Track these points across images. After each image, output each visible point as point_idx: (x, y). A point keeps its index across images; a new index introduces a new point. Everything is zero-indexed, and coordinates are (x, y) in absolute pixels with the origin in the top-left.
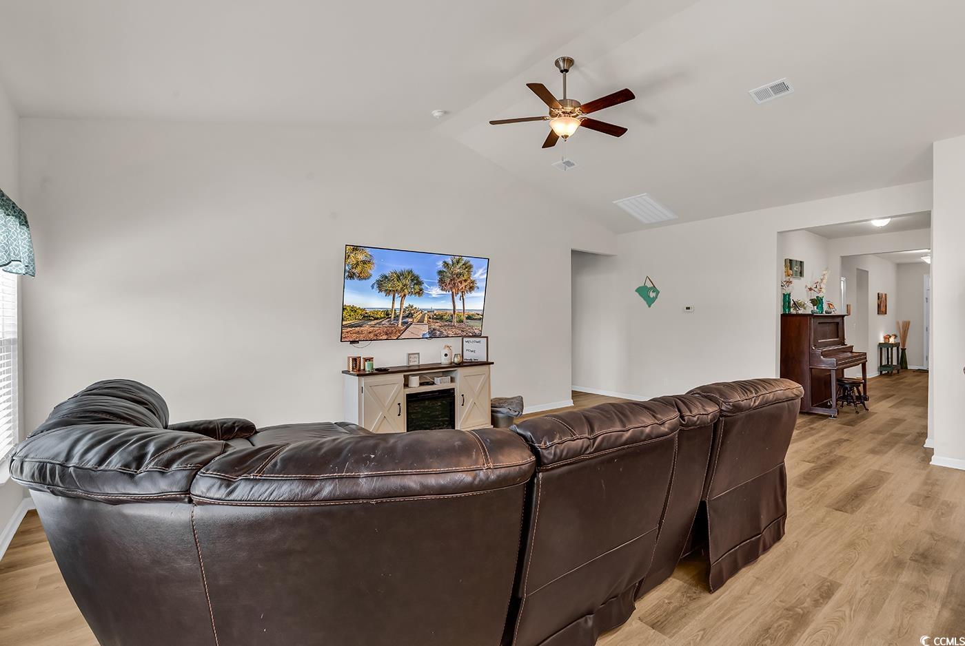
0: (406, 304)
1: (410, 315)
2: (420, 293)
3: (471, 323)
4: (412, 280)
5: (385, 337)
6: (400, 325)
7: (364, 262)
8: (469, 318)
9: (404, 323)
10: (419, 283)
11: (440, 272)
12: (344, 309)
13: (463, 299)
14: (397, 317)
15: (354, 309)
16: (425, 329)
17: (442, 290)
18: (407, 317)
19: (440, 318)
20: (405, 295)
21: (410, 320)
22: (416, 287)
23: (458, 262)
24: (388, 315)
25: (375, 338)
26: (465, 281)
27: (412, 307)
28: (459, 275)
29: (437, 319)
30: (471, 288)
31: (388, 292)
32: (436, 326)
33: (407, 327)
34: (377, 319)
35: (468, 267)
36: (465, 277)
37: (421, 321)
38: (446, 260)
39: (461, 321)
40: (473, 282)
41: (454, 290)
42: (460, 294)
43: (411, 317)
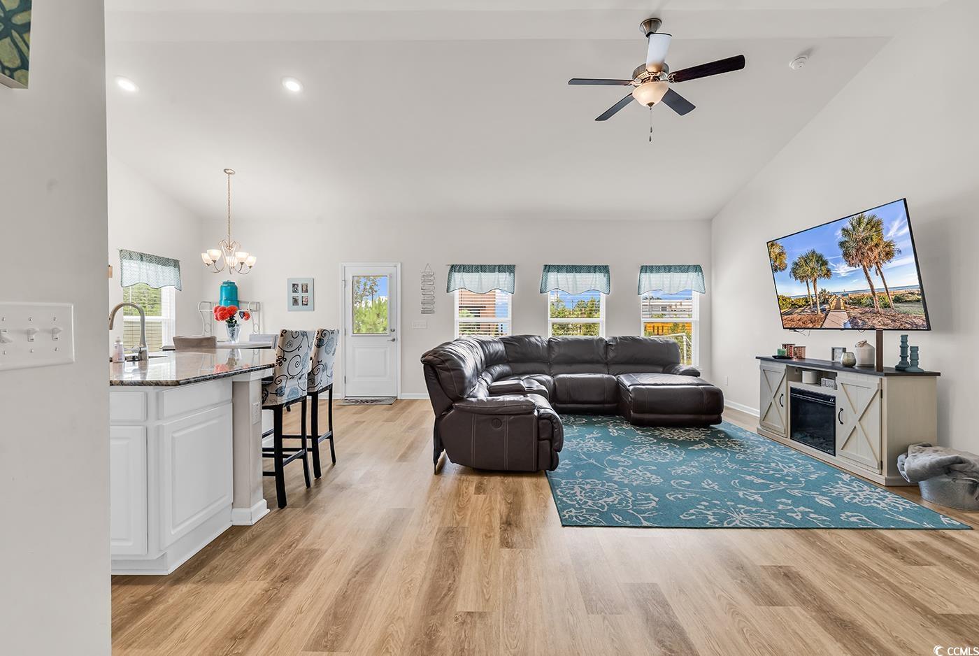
0: (819, 290)
1: (825, 301)
2: (828, 274)
3: (903, 307)
4: (817, 261)
5: (810, 325)
6: (819, 313)
7: (780, 254)
8: (898, 300)
9: (823, 310)
10: (825, 263)
11: (842, 244)
12: (778, 299)
13: (881, 273)
14: (815, 303)
15: (784, 299)
16: (842, 318)
17: (850, 265)
18: (824, 303)
19: (857, 302)
20: (815, 279)
21: (827, 307)
22: (823, 268)
23: (859, 223)
24: (807, 302)
25: (803, 326)
26: (877, 246)
27: (825, 291)
28: (865, 240)
29: (854, 304)
30: (889, 255)
31: (802, 278)
32: (856, 312)
33: (827, 315)
34: (800, 307)
35: (875, 225)
36: (875, 241)
37: (838, 308)
38: (845, 226)
39: (887, 306)
40: (888, 245)
41: (865, 263)
42: (874, 266)
43: (827, 303)
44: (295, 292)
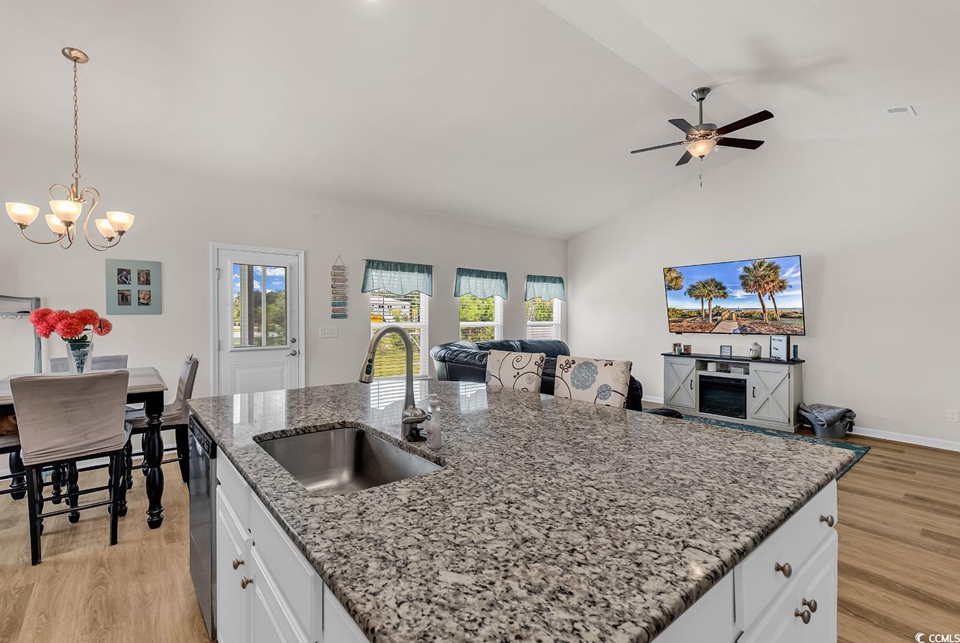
0: (713, 306)
1: (718, 314)
2: (725, 296)
3: (786, 320)
4: (716, 287)
5: (700, 330)
6: (711, 322)
7: (677, 278)
8: (783, 316)
9: (713, 320)
10: (723, 288)
11: (742, 277)
12: (668, 310)
13: (773, 299)
14: (707, 316)
15: (674, 310)
16: (734, 325)
17: (747, 292)
18: (716, 315)
19: (749, 316)
20: (711, 299)
21: (719, 318)
22: (721, 291)
23: (761, 265)
24: (699, 314)
25: (692, 330)
26: (772, 281)
27: (719, 307)
28: (763, 277)
29: (747, 317)
30: (782, 288)
31: (697, 297)
32: (746, 323)
33: (718, 324)
34: (691, 317)
35: (774, 268)
36: (772, 278)
37: (730, 319)
38: (747, 266)
39: (774, 319)
40: (783, 282)
41: (760, 292)
42: (768, 294)
43: (720, 315)
44: (121, 282)
